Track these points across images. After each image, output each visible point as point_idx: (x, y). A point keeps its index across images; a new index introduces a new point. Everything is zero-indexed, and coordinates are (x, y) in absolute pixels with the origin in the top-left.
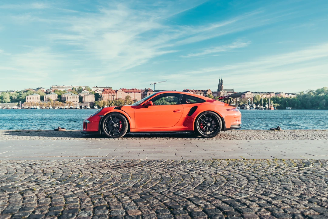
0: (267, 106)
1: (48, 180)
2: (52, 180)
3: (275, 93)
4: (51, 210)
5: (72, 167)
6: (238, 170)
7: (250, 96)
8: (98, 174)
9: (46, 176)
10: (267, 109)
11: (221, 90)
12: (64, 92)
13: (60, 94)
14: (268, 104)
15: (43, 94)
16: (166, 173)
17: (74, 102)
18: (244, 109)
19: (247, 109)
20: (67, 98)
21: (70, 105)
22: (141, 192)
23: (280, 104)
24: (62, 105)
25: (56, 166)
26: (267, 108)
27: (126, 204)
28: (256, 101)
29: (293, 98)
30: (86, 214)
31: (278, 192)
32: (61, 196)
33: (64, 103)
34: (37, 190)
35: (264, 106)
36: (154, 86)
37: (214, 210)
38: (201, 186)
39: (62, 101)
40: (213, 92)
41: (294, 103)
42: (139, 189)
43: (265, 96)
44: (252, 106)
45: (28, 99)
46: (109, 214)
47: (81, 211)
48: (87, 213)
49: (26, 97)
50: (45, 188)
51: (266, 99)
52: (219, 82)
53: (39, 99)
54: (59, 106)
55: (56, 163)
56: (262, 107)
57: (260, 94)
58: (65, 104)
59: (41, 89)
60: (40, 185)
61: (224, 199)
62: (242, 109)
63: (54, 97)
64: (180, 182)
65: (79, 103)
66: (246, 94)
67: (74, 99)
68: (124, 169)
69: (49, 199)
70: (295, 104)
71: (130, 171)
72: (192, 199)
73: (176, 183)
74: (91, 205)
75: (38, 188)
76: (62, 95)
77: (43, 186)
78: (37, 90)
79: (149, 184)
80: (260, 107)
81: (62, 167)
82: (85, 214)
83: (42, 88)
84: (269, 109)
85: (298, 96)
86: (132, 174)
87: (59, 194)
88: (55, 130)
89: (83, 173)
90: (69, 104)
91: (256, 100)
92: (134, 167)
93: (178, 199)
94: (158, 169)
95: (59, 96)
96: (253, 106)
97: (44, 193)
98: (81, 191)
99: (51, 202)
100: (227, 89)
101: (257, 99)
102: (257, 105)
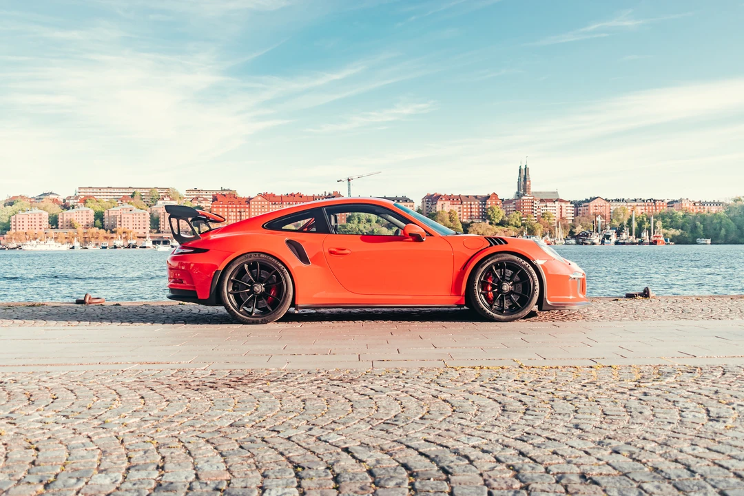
0: (645, 235)
1: (37, 414)
2: (47, 415)
3: (667, 201)
4: (33, 473)
5: (101, 386)
6: (492, 390)
7: (600, 210)
8: (157, 401)
9: (36, 405)
10: (647, 244)
11: (524, 195)
12: (111, 203)
13: (99, 209)
14: (649, 230)
15: (57, 210)
16: (318, 397)
17: (137, 230)
18: (586, 244)
19: (594, 244)
20: (119, 220)
21: (126, 238)
22: (245, 436)
23: (682, 229)
24: (106, 238)
25: (62, 384)
26: (647, 241)
27: (203, 460)
28: (616, 223)
29: (715, 214)
30: (109, 479)
31: (558, 433)
32: (61, 445)
33: (112, 232)
34: (8, 436)
35: (638, 235)
36: (349, 185)
37: (391, 469)
38: (388, 424)
39: (106, 227)
40: (503, 200)
41: (718, 228)
42: (243, 431)
43: (639, 211)
44: (608, 237)
45: (18, 224)
46: (158, 479)
47: (99, 473)
48: (110, 477)
49: (10, 217)
50: (28, 430)
51: (643, 219)
52: (520, 172)
53: (46, 223)
54: (97, 240)
55: (64, 378)
56: (633, 239)
57: (629, 204)
58: (114, 235)
59: (52, 196)
60: (18, 424)
61: (426, 447)
62: (582, 244)
63: (85, 218)
64: (342, 416)
65: (150, 232)
66: (592, 204)
67: (137, 223)
68: (224, 390)
69: (32, 452)
70: (720, 229)
71: (234, 394)
72: (354, 449)
73: (333, 417)
74: (123, 463)
75: (11, 430)
76: (106, 211)
77: (23, 426)
78: (40, 198)
79: (268, 420)
80: (628, 239)
81: (77, 387)
82: (106, 478)
83: (53, 194)
84: (651, 244)
85: (729, 209)
86: (237, 400)
87: (58, 442)
88: (79, 302)
89: (124, 399)
90: (124, 236)
91: (618, 220)
92: (249, 385)
93: (322, 450)
94: (304, 389)
95: (99, 216)
96: (610, 236)
97: (22, 440)
98: (109, 435)
99: (35, 458)
100: (541, 193)
101: (621, 217)
102: (619, 233)
